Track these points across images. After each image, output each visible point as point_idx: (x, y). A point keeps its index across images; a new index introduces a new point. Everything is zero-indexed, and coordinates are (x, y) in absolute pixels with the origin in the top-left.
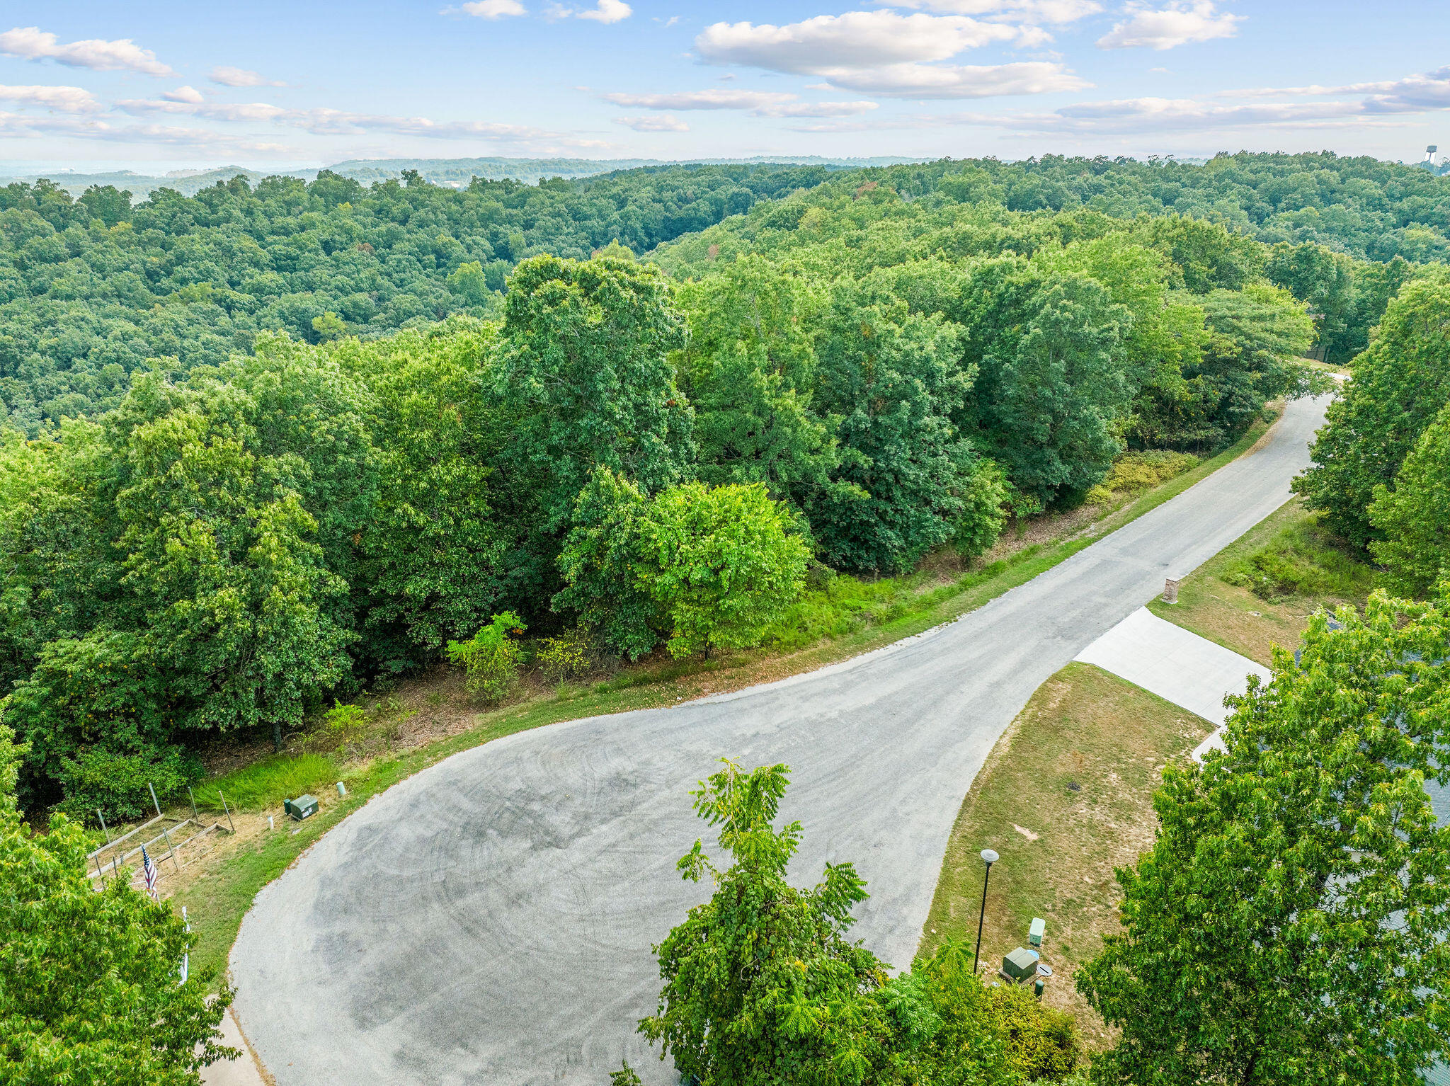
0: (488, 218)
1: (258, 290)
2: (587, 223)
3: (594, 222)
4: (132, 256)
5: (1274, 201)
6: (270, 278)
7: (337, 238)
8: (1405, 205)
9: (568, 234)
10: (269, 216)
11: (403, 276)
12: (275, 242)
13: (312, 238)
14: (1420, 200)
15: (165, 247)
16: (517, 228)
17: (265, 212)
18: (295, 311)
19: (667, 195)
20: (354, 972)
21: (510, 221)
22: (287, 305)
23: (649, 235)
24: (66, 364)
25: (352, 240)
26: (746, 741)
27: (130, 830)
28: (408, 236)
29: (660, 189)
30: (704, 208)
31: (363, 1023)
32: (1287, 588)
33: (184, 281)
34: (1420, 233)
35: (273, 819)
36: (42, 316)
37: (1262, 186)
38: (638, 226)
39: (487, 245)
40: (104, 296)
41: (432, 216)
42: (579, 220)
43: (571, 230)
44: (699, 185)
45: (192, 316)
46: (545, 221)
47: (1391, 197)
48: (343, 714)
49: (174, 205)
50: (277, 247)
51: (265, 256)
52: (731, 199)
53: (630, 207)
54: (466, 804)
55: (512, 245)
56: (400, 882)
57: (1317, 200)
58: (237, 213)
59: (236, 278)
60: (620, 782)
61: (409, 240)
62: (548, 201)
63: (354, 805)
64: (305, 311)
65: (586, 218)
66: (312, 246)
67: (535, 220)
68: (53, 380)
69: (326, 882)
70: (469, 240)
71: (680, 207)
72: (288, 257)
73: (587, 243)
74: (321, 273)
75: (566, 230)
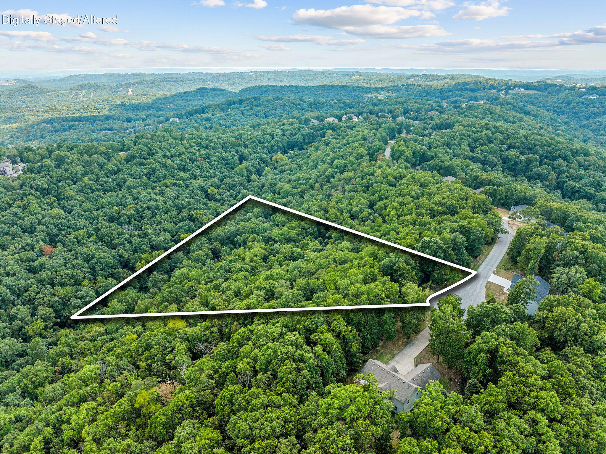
0: (233, 145)
1: (182, 179)
2: (265, 145)
3: (267, 145)
5: (475, 142)
7: (192, 157)
8: (508, 142)
9: (260, 149)
10: (167, 149)
13: (186, 158)
14: (512, 141)
17: (165, 148)
18: (200, 187)
19: (287, 133)
21: (240, 145)
22: (197, 185)
23: (284, 148)
25: (197, 157)
29: (283, 130)
30: (299, 137)
32: (508, 269)
33: (160, 178)
34: (513, 153)
37: (472, 137)
38: (281, 145)
39: (238, 156)
42: (261, 143)
43: (260, 148)
44: (295, 128)
47: (505, 139)
49: (139, 149)
50: (177, 162)
51: (176, 166)
55: (245, 155)
57: (486, 142)
58: (158, 150)
62: (249, 137)
64: (203, 187)
65: (264, 143)
66: (187, 161)
71: (292, 138)
72: (182, 165)
73: (267, 152)
74: (197, 171)
75: (259, 148)
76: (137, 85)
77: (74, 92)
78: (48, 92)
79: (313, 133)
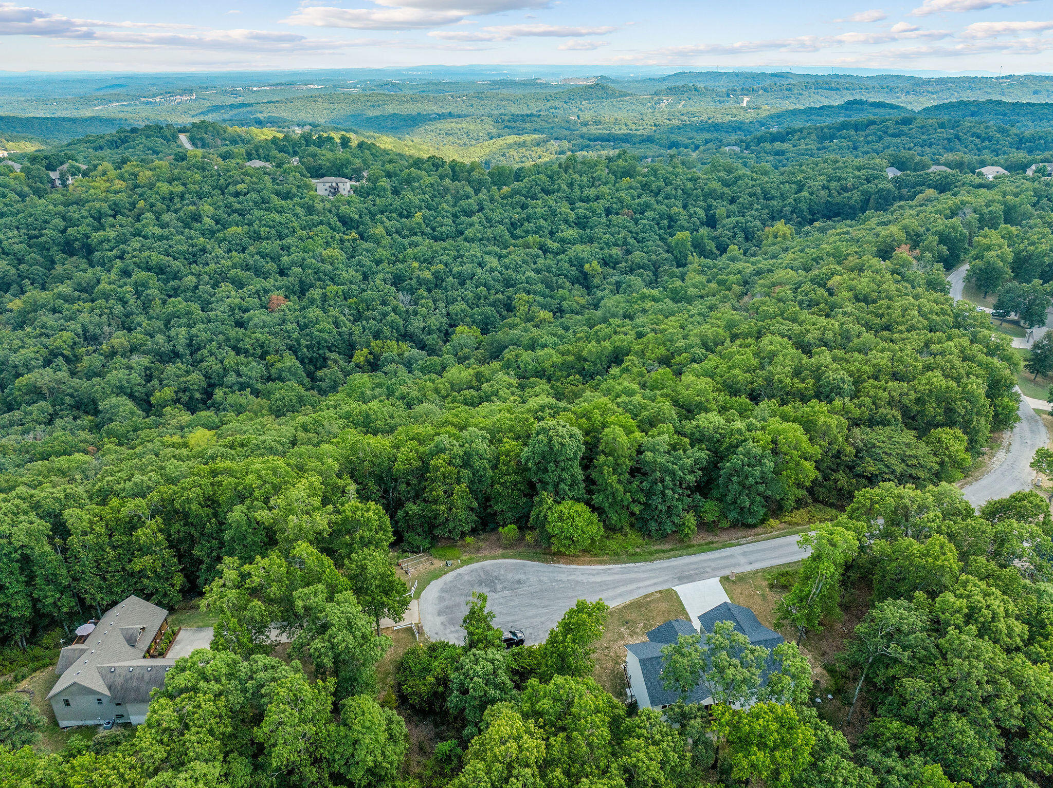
0: (708, 194)
1: (563, 241)
2: (771, 203)
3: (775, 203)
4: (506, 214)
6: (571, 233)
7: (614, 206)
9: (757, 210)
10: (581, 188)
11: (645, 235)
12: (580, 208)
13: (599, 206)
15: (524, 207)
16: (725, 203)
17: (579, 185)
18: (577, 258)
19: (833, 184)
20: (442, 605)
21: (722, 197)
23: (813, 214)
24: (462, 283)
26: (557, 581)
27: (415, 556)
28: (656, 206)
29: (830, 179)
30: (856, 196)
31: (439, 615)
33: (527, 232)
35: (442, 564)
36: (458, 251)
38: (805, 207)
39: (702, 215)
40: (488, 240)
41: (674, 192)
42: (767, 199)
43: (759, 207)
44: (859, 178)
45: (526, 258)
46: (744, 199)
48: (468, 539)
49: (533, 180)
50: (580, 211)
51: (572, 216)
52: (878, 192)
53: (805, 193)
54: (482, 575)
55: (717, 216)
56: (459, 589)
58: (564, 187)
59: (554, 230)
60: (519, 582)
61: (655, 210)
63: (461, 567)
64: (583, 259)
65: (773, 198)
66: (599, 211)
67: (739, 197)
68: (455, 294)
69: (445, 584)
70: (692, 211)
71: (839, 194)
72: (585, 217)
74: (599, 231)
75: (756, 206)
76: (761, 92)
77: (656, 98)
78: (621, 96)
79: (889, 191)
